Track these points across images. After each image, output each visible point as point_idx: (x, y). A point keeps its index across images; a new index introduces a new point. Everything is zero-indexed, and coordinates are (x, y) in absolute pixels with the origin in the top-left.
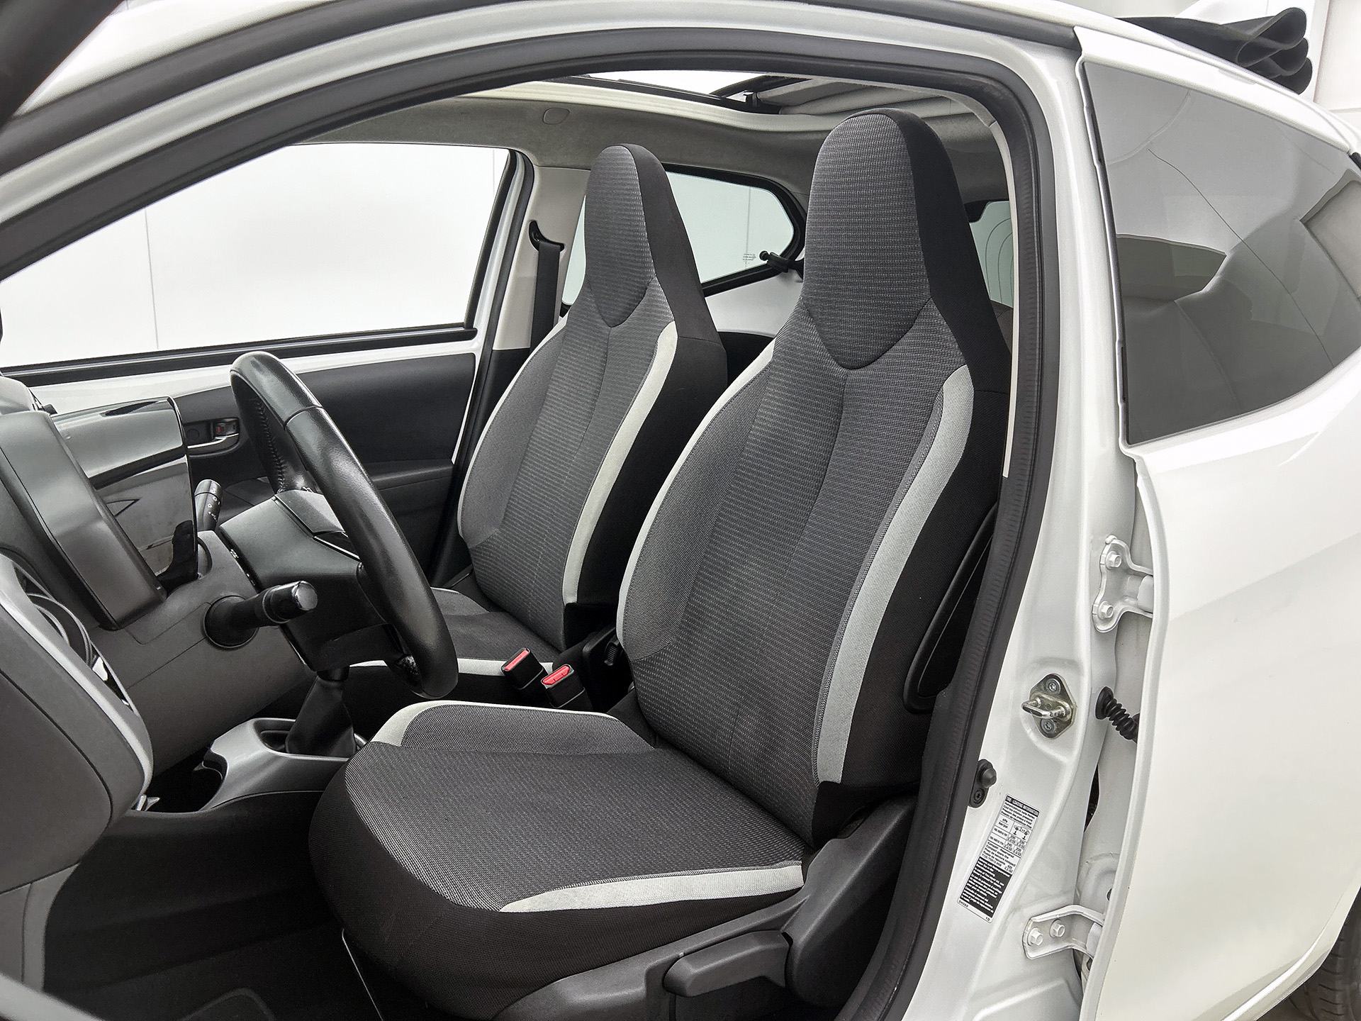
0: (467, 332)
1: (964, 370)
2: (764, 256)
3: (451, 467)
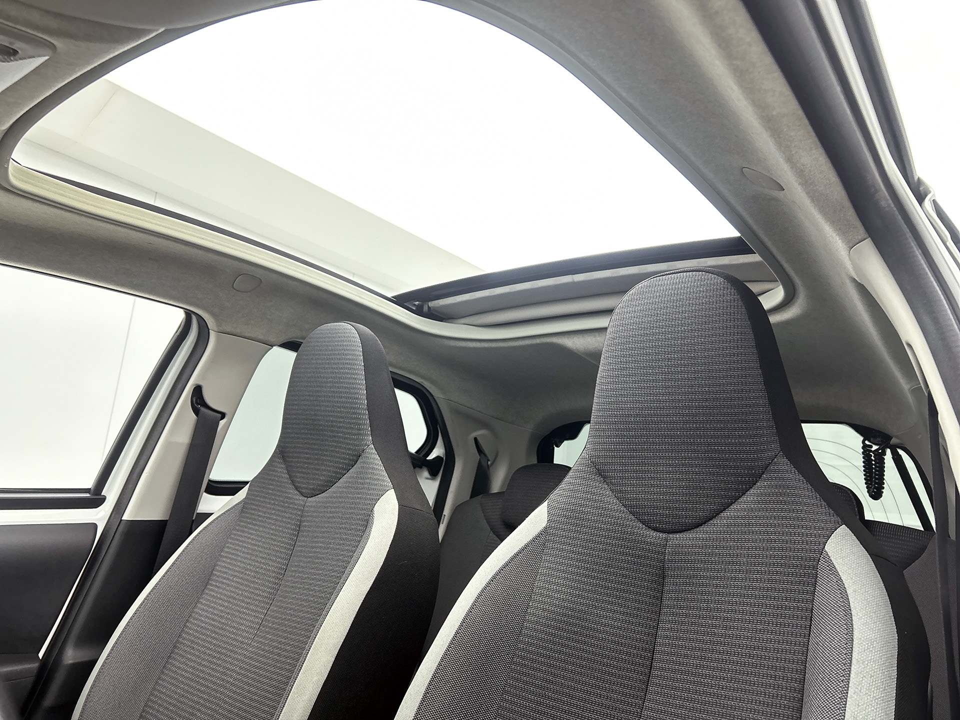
0: (94, 499)
1: (844, 530)
3: (35, 665)
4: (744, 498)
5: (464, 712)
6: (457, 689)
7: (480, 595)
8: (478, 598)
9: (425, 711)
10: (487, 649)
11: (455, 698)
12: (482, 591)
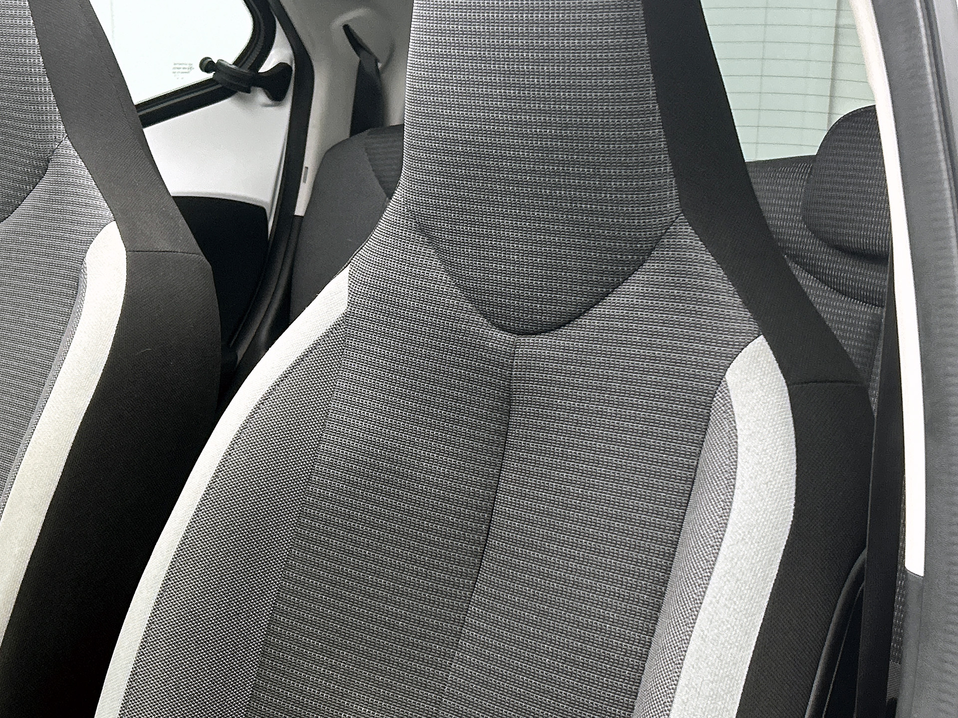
1: (760, 345)
2: (207, 65)
4: (624, 287)
5: (226, 600)
6: (213, 570)
7: (244, 428)
8: (241, 432)
9: (166, 605)
10: (257, 508)
11: (211, 583)
12: (247, 421)
